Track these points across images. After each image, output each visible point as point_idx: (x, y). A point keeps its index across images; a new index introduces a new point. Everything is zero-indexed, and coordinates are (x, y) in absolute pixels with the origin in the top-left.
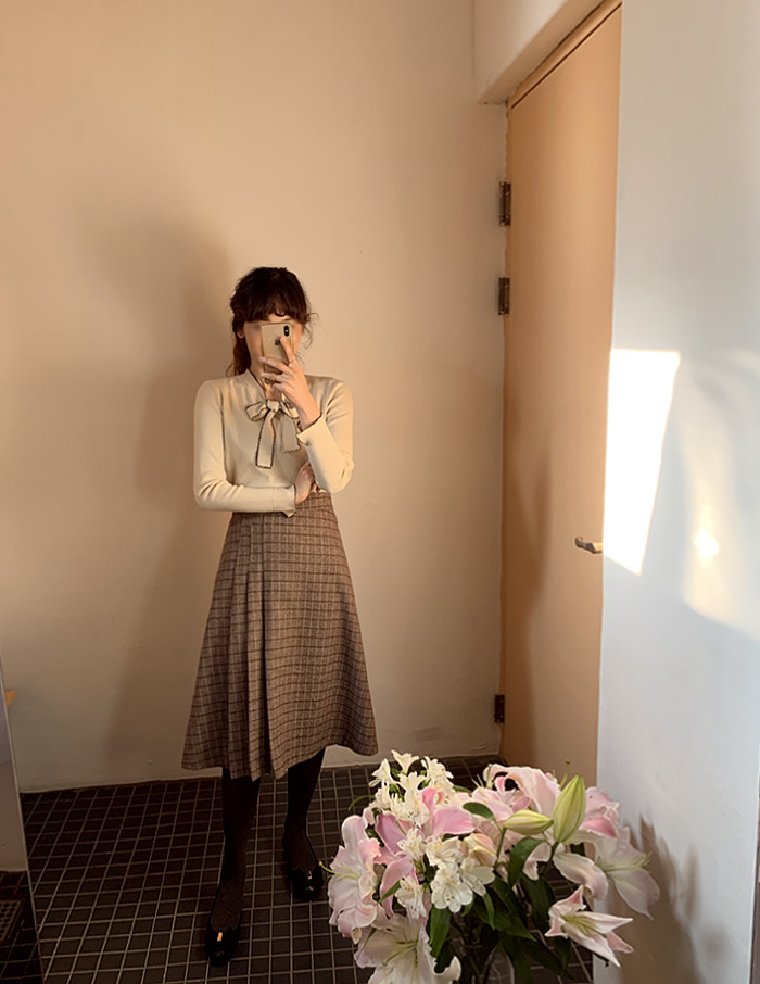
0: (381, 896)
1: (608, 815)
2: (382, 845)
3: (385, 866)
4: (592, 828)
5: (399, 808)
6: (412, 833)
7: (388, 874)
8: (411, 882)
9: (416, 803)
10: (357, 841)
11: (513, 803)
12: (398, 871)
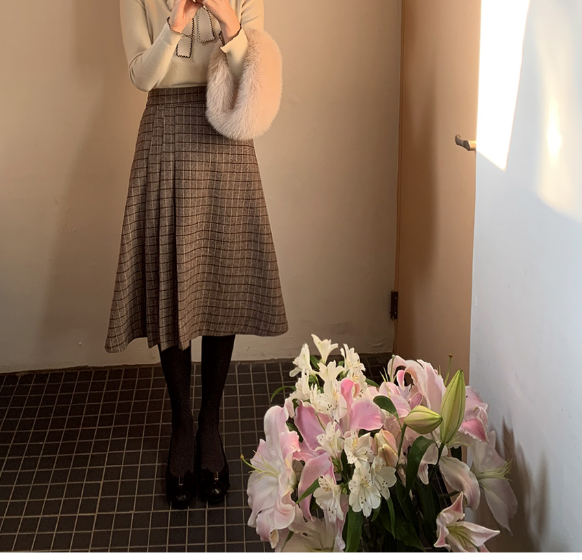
0: (299, 496)
1: (481, 417)
2: (301, 440)
3: (303, 463)
4: (469, 430)
5: (319, 400)
6: (331, 428)
7: (307, 471)
8: (329, 481)
9: (334, 395)
10: (277, 434)
11: (410, 399)
12: (316, 468)
